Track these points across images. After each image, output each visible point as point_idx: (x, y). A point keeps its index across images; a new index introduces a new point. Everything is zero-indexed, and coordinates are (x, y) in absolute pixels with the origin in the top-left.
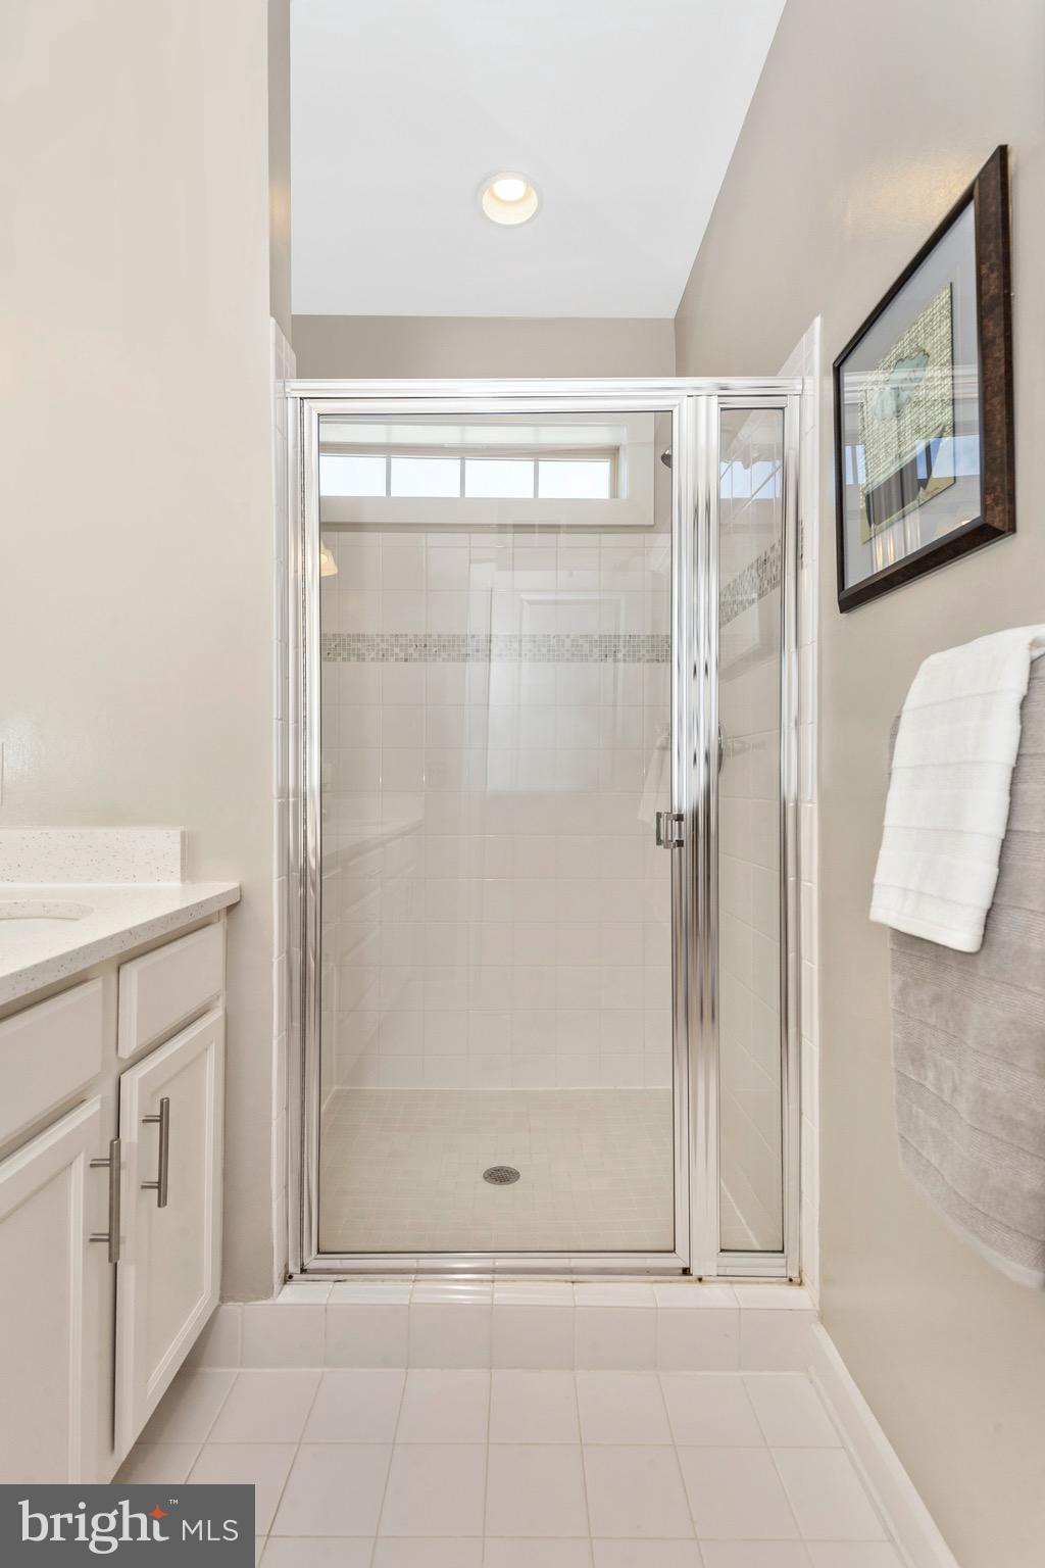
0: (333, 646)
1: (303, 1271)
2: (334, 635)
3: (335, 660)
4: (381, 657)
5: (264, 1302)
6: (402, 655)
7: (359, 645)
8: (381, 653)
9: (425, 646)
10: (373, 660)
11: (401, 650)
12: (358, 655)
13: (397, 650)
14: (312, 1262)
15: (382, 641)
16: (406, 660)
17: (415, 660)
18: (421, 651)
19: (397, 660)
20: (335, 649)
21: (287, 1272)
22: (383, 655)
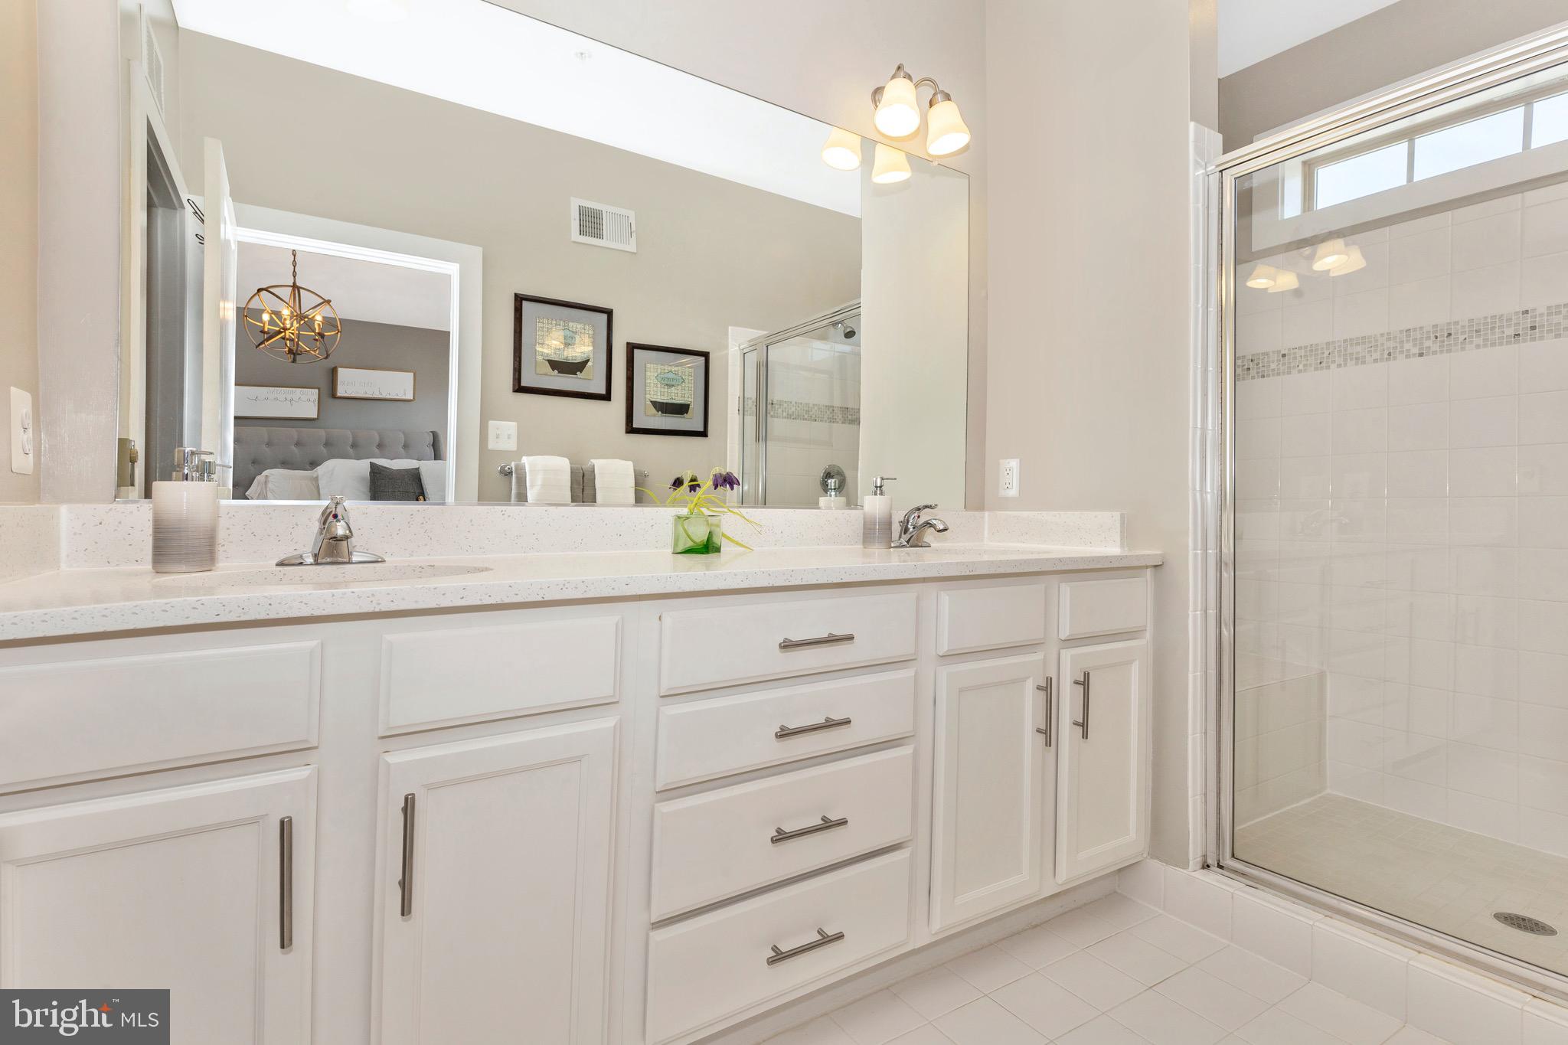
0: (1326, 355)
1: (1220, 867)
2: (1328, 344)
3: (1328, 367)
4: (1386, 356)
5: (1182, 870)
6: (1416, 350)
7: (1359, 348)
8: (1386, 352)
9: (1450, 335)
10: (1376, 361)
11: (1415, 345)
12: (1357, 359)
13: (1407, 346)
14: (1229, 862)
15: (1389, 339)
16: (1421, 355)
17: (1435, 353)
18: (1441, 342)
19: (1408, 356)
20: (1328, 357)
21: (1205, 862)
22: (1389, 354)
